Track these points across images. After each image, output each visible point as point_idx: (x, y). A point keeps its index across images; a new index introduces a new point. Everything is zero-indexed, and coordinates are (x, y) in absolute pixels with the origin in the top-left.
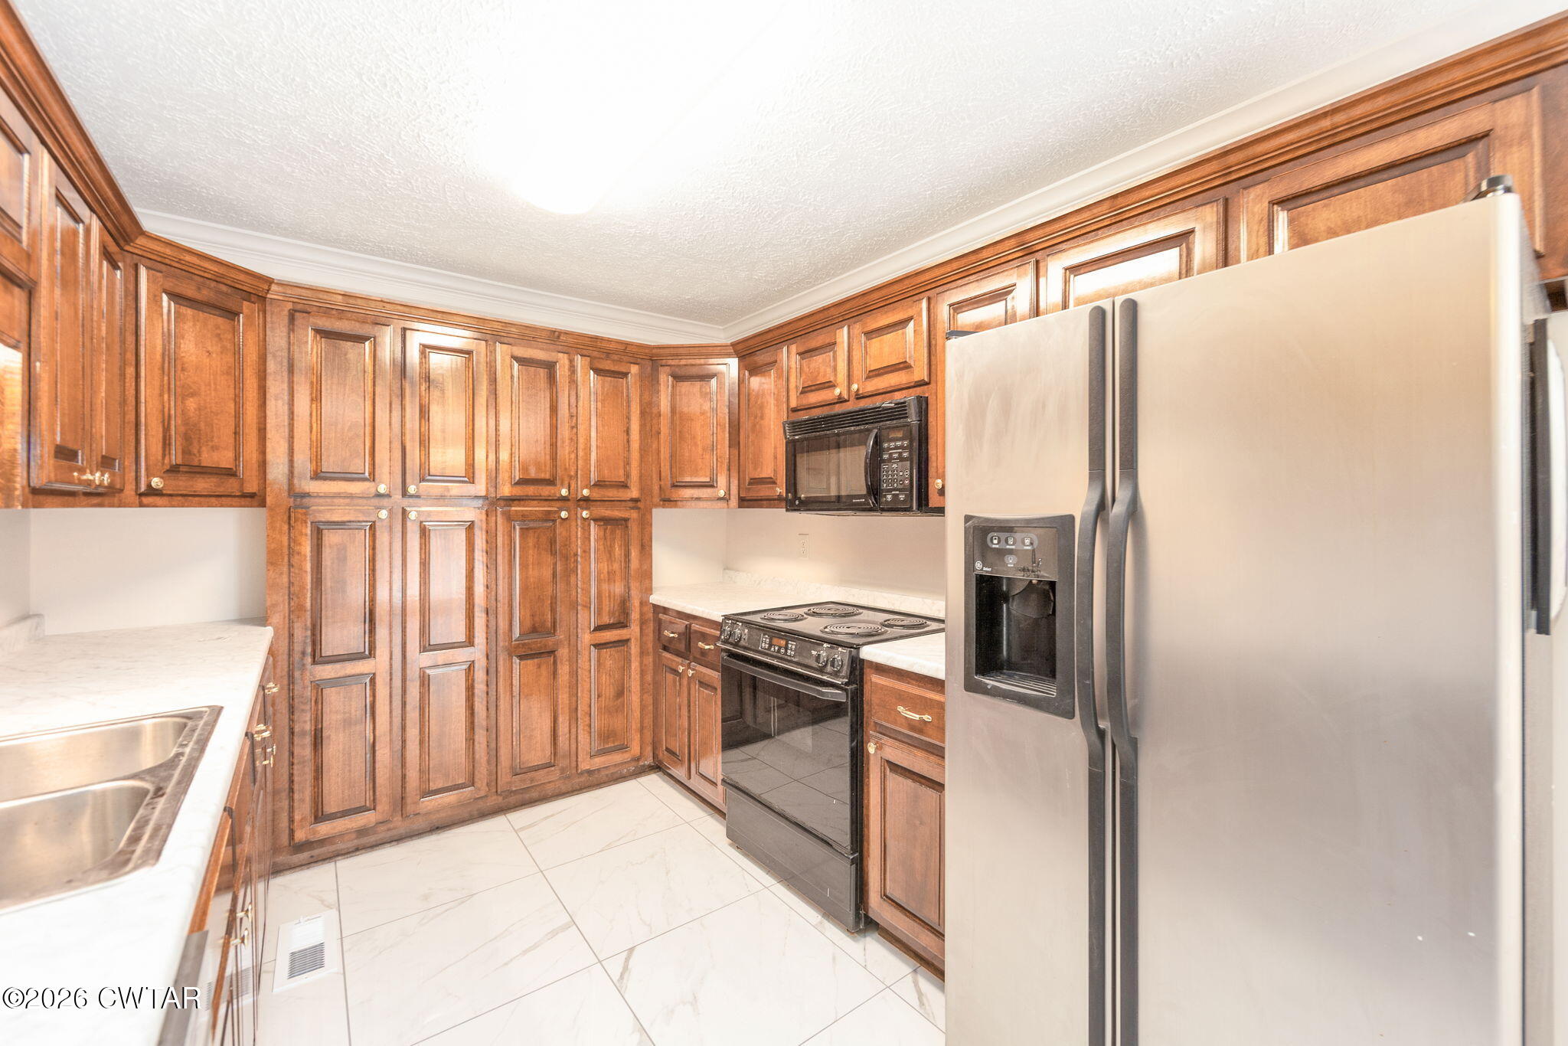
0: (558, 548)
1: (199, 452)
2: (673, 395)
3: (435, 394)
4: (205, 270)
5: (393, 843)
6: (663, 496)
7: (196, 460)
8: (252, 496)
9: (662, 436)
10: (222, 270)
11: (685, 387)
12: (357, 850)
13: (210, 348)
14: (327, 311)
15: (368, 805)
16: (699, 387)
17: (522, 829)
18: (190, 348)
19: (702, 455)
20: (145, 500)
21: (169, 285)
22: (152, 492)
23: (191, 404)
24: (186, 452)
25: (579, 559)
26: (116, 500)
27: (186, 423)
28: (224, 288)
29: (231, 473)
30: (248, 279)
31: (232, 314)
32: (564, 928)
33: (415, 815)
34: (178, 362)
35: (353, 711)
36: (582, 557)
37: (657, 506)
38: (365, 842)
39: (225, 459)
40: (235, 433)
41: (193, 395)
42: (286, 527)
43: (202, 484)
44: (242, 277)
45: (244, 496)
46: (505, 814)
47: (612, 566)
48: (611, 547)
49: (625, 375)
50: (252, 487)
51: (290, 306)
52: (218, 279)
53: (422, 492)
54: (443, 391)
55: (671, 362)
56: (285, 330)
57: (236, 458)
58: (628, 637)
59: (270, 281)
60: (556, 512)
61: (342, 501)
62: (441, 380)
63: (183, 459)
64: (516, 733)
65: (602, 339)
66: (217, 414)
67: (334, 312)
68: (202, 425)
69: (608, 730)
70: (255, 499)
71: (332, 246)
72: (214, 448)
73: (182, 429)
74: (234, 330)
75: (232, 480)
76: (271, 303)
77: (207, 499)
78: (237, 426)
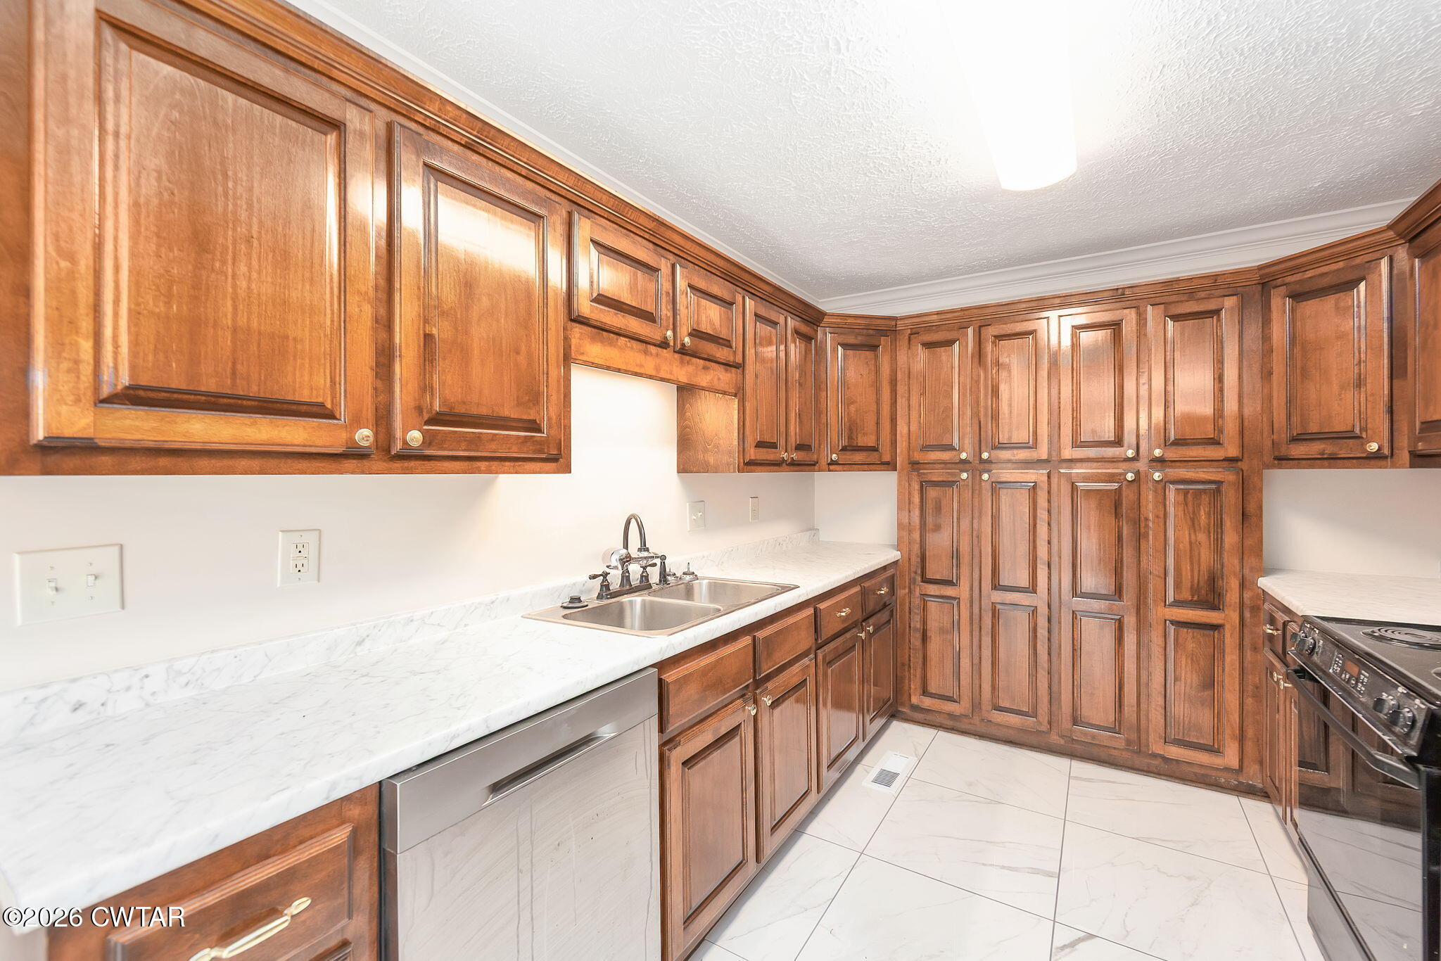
0: (1124, 511)
1: (857, 438)
2: (1293, 322)
3: (1003, 374)
4: (859, 325)
5: (977, 737)
6: (1276, 454)
7: (855, 442)
8: (888, 463)
9: (1275, 377)
10: (867, 321)
11: (1310, 307)
12: (952, 729)
13: (862, 372)
14: (930, 328)
15: (955, 697)
16: (1333, 302)
17: (1076, 778)
18: (852, 374)
19: (1340, 395)
20: (831, 467)
21: (841, 339)
22: (833, 463)
23: (852, 408)
24: (850, 438)
25: (1151, 524)
26: (816, 468)
27: (849, 420)
28: (871, 332)
29: (874, 449)
30: (883, 322)
31: (874, 348)
32: (1049, 874)
33: (988, 721)
34: (846, 384)
35: (945, 622)
36: (1154, 522)
37: (1268, 467)
38: (954, 725)
39: (870, 441)
40: (877, 423)
41: (852, 403)
42: (907, 484)
43: (859, 457)
44: (878, 322)
45: (883, 463)
46: (1071, 759)
47: (1196, 536)
48: (1194, 512)
49: (1216, 312)
50: (887, 458)
51: (909, 331)
52: (867, 328)
53: (992, 458)
54: (1009, 371)
55: (1289, 279)
56: (906, 349)
57: (878, 439)
58: (1220, 622)
59: (895, 319)
60: (1120, 474)
61: (939, 466)
62: (1008, 362)
63: (848, 442)
64: (1077, 685)
65: (1178, 280)
66: (866, 413)
67: (934, 328)
68: (858, 421)
69: (1189, 722)
70: (890, 465)
71: (941, 278)
72: (865, 434)
73: (847, 424)
74: (876, 357)
75: (875, 453)
76: (899, 334)
77: (863, 466)
78: (878, 419)
